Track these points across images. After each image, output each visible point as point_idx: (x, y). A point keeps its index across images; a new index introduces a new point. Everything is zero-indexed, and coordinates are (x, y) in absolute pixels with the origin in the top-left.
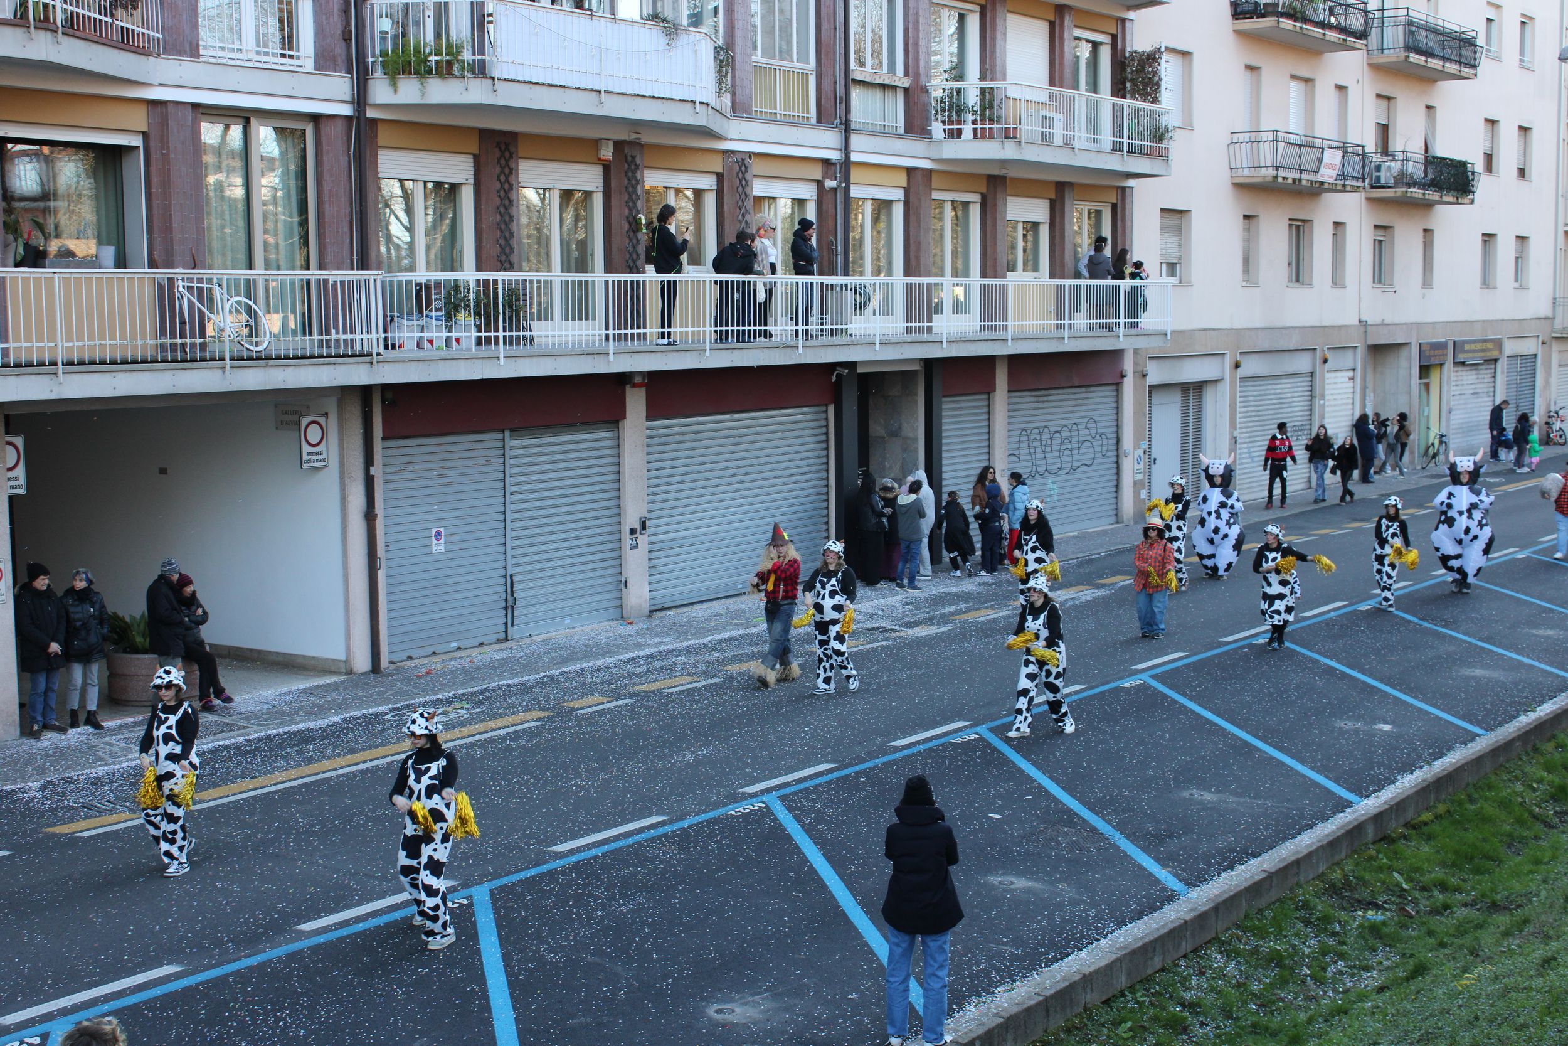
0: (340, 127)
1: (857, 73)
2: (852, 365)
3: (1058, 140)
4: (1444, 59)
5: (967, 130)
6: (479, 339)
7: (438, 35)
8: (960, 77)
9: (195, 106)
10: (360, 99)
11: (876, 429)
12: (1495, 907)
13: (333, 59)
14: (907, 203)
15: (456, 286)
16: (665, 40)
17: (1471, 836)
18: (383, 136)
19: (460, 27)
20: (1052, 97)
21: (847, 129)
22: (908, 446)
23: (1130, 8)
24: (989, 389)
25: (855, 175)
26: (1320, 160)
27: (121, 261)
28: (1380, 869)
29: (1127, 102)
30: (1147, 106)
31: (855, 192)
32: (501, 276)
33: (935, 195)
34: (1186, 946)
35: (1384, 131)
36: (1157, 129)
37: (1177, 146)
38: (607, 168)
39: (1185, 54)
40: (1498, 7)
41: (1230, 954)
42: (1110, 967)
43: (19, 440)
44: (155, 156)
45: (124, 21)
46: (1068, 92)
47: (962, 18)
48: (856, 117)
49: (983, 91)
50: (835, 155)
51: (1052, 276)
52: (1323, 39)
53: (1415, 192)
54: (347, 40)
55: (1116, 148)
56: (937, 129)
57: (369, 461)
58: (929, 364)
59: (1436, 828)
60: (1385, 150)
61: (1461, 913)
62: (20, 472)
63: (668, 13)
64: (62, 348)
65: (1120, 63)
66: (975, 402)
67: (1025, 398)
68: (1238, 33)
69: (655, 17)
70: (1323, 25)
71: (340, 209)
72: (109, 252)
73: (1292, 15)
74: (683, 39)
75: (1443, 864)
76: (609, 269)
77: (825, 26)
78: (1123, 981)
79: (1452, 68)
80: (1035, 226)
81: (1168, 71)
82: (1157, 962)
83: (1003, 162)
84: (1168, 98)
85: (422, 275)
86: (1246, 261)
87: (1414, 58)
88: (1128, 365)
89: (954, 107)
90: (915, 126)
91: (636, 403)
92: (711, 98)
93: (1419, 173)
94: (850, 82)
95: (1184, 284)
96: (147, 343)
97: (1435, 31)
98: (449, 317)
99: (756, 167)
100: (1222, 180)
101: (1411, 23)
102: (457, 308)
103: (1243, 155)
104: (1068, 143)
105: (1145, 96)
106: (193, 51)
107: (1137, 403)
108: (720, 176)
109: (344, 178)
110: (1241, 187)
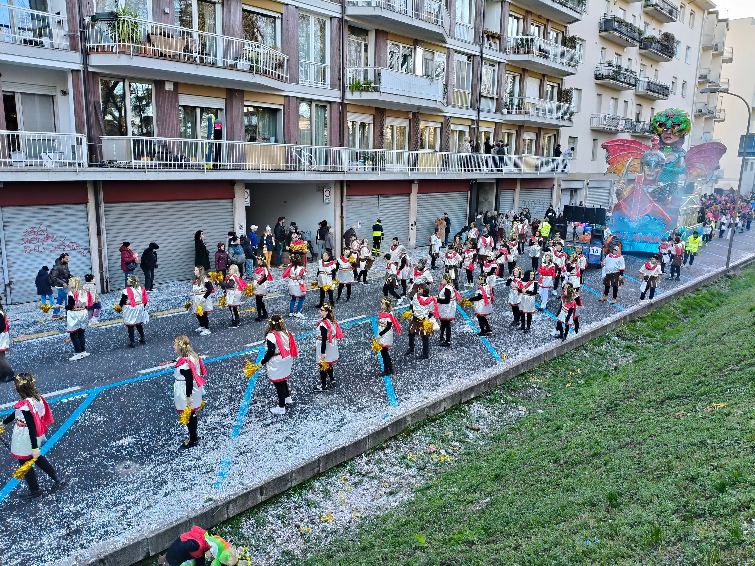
0: (337, 105)
1: (483, 94)
2: (476, 180)
3: (540, 115)
4: (659, 93)
5: (514, 111)
6: (373, 169)
7: (365, 79)
8: (513, 95)
9: (297, 98)
10: (343, 97)
11: (481, 199)
12: (665, 342)
13: (336, 85)
14: (495, 133)
15: (367, 153)
16: (429, 82)
17: (658, 322)
18: (349, 108)
19: (371, 77)
20: (539, 102)
21: (479, 110)
22: (490, 204)
23: (564, 76)
24: (514, 189)
25: (481, 124)
26: (618, 123)
27: (276, 141)
28: (631, 329)
29: (562, 104)
30: (568, 105)
31: (480, 129)
32: (380, 150)
33: (503, 131)
34: (574, 347)
35: (638, 115)
36: (570, 112)
37: (575, 118)
38: (410, 120)
39: (580, 90)
40: (676, 78)
41: (586, 351)
42: (552, 351)
43: (248, 191)
44: (286, 112)
45: (278, 72)
46: (544, 100)
47: (514, 77)
48: (481, 107)
49: (519, 100)
50: (475, 118)
51: (535, 155)
52: (622, 87)
53: (646, 134)
54: (340, 80)
55: (557, 118)
56: (505, 111)
57: (342, 202)
58: (498, 180)
59: (647, 319)
60: (638, 121)
61: (655, 344)
62: (248, 200)
63: (430, 74)
64: (261, 165)
65: (560, 92)
66: (510, 192)
67: (524, 191)
68: (596, 84)
69: (426, 75)
70: (622, 82)
71: (336, 129)
72: (273, 139)
73: (613, 79)
74: (434, 81)
75: (650, 329)
76: (409, 149)
77: (474, 79)
78: (555, 355)
79: (661, 96)
80: (531, 140)
81: (574, 94)
82: (565, 351)
83: (523, 121)
84: (574, 103)
85: (358, 149)
86: (593, 153)
87: (650, 93)
88: (556, 183)
89: (510, 105)
90: (499, 110)
91: (415, 189)
92: (441, 100)
93: (648, 128)
94: (481, 96)
95: (573, 159)
96: (283, 165)
97: (656, 85)
98: (365, 161)
99: (452, 121)
100: (587, 129)
101: (649, 82)
102: (368, 159)
103: (594, 121)
104: (543, 116)
105: (567, 102)
106: (297, 82)
107: (557, 194)
108: (442, 123)
109: (338, 120)
110: (593, 131)
